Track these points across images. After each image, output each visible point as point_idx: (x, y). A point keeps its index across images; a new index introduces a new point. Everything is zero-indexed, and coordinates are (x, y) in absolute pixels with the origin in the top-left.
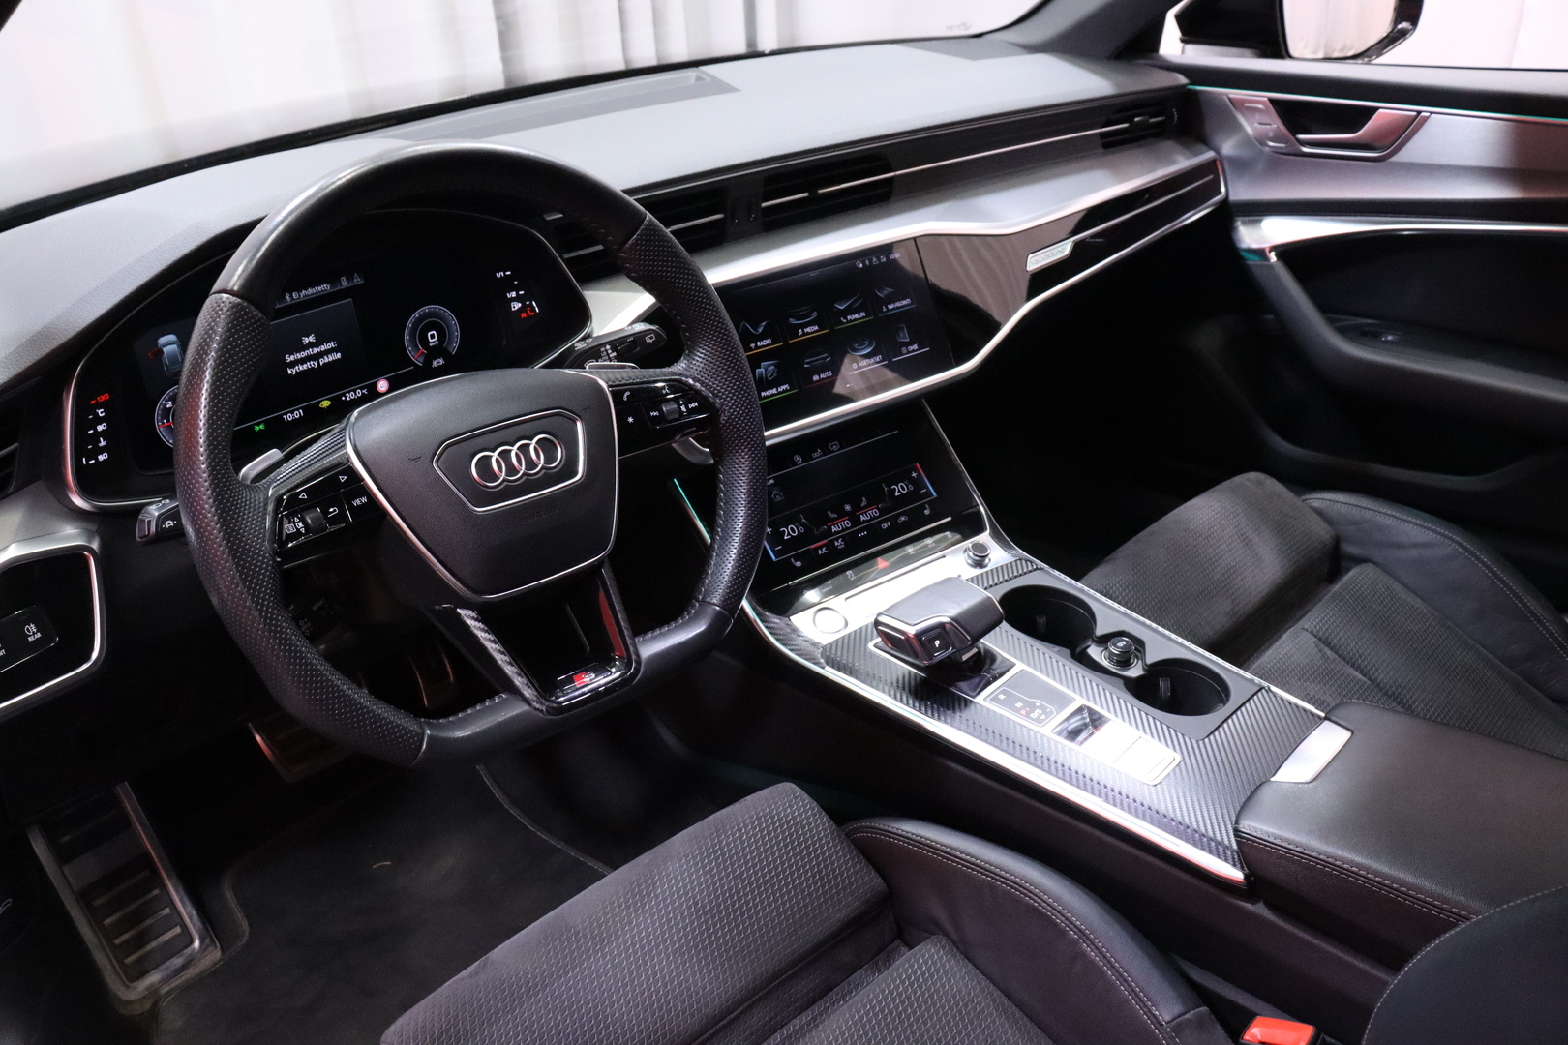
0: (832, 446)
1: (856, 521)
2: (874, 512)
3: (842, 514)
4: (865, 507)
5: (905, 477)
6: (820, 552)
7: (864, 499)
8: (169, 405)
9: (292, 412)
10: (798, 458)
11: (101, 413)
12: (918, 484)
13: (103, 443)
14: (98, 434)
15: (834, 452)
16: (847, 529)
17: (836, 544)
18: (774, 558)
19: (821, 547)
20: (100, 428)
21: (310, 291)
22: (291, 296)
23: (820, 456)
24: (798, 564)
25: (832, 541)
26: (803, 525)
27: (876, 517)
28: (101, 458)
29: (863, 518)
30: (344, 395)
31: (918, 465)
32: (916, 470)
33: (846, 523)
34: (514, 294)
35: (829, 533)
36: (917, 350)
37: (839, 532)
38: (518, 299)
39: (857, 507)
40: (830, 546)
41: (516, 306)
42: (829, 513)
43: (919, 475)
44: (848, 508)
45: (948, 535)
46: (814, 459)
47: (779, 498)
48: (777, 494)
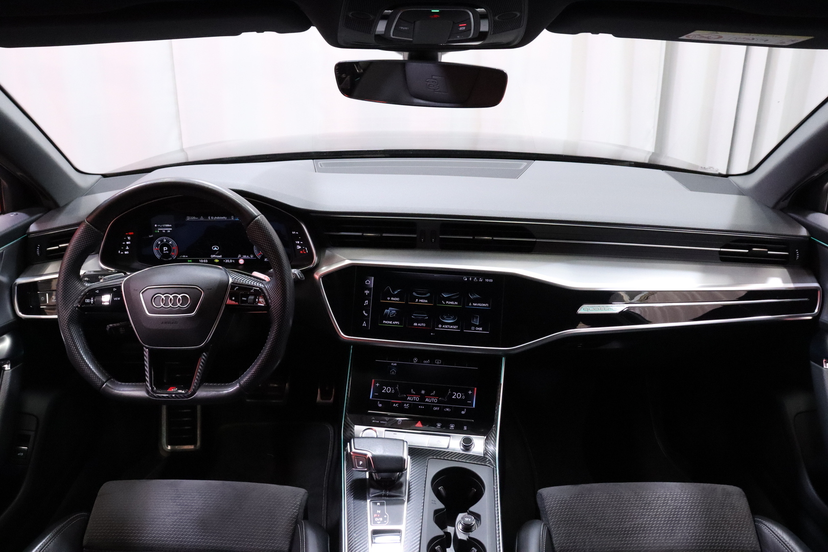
0: (437, 361)
1: (422, 399)
2: (435, 400)
3: (418, 393)
4: (432, 396)
5: (465, 392)
6: (394, 405)
7: (434, 392)
8: (159, 243)
9: (203, 260)
10: (416, 360)
11: (129, 238)
12: (469, 397)
13: (127, 248)
14: (126, 245)
15: (436, 364)
16: (416, 401)
17: (405, 405)
18: (371, 397)
19: (396, 403)
20: (127, 243)
21: (218, 218)
22: (211, 218)
23: (428, 363)
24: (380, 405)
25: (404, 403)
26: (395, 390)
27: (434, 403)
28: (126, 253)
29: (427, 400)
30: (225, 260)
31: (476, 389)
32: (473, 391)
33: (417, 398)
34: (298, 242)
35: (405, 399)
36: (481, 331)
37: (410, 401)
38: (300, 244)
39: (428, 394)
40: (401, 405)
41: (299, 247)
42: (412, 390)
43: (473, 394)
44: (423, 392)
45: (465, 428)
46: (423, 363)
47: (393, 373)
48: (393, 371)
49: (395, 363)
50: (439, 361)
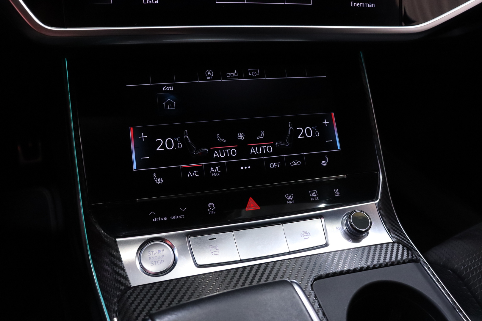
0: (251, 71)
1: (243, 150)
2: (267, 148)
3: (232, 140)
4: (261, 141)
5: (316, 122)
6: (190, 174)
7: (263, 132)
10: (209, 73)
12: (326, 133)
15: (251, 77)
16: (231, 158)
17: (212, 170)
18: (135, 167)
19: (192, 170)
23: (235, 77)
24: (160, 181)
25: (208, 167)
26: (184, 141)
27: (267, 154)
29: (253, 151)
31: (333, 114)
32: (329, 119)
33: (232, 151)
35: (209, 157)
37: (221, 159)
39: (251, 138)
40: (204, 172)
42: (218, 136)
43: (331, 125)
44: (241, 136)
45: (337, 193)
46: (227, 78)
47: (170, 108)
48: (169, 102)
49: (168, 85)
50: (256, 71)
